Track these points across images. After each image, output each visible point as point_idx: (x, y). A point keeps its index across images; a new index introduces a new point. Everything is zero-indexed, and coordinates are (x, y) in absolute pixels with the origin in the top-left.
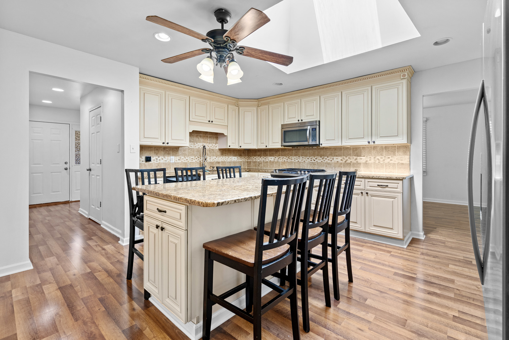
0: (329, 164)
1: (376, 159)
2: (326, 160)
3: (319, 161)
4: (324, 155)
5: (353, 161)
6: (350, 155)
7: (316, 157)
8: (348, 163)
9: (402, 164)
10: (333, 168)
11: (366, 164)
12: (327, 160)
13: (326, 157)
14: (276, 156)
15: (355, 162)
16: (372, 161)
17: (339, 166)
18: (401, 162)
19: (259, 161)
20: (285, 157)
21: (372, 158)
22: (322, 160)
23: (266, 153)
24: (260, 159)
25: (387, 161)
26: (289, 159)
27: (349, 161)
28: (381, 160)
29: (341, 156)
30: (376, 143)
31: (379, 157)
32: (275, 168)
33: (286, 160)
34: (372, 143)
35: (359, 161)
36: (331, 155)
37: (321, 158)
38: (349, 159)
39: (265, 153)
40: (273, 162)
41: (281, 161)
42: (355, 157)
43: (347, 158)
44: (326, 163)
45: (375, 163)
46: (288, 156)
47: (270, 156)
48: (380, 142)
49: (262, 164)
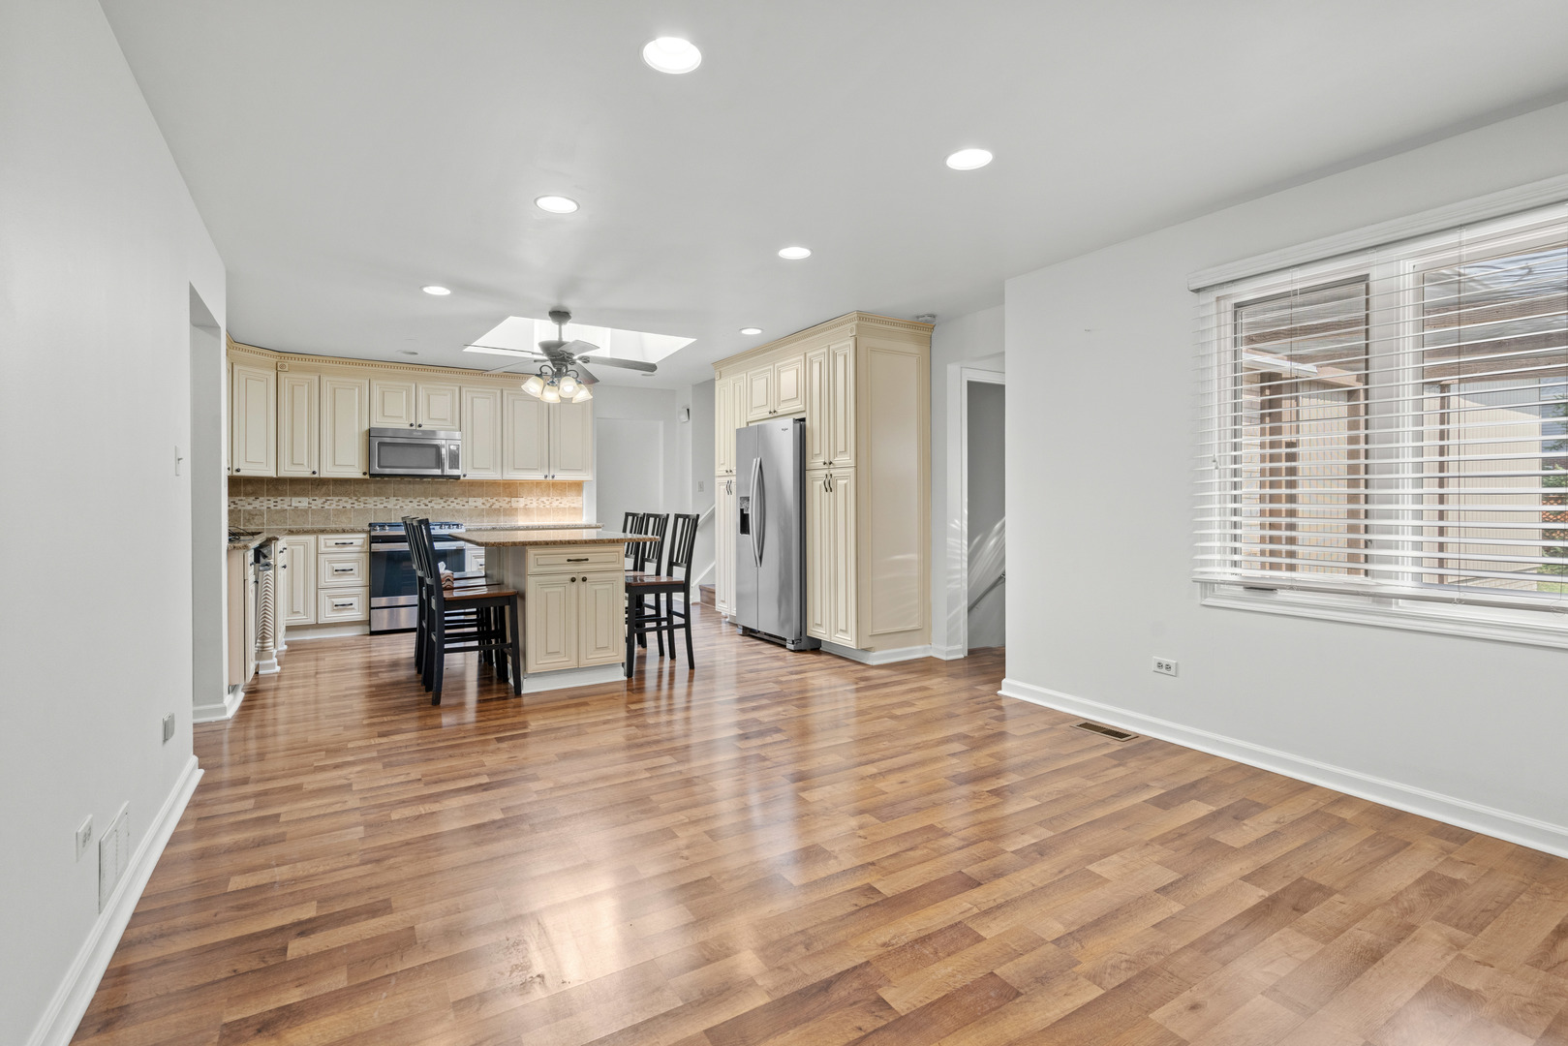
0: (458, 511)
1: (539, 502)
2: (453, 505)
3: (436, 507)
4: (447, 496)
5: (505, 505)
6: (499, 495)
7: (429, 500)
8: (495, 509)
9: (574, 508)
10: (468, 519)
11: (527, 510)
12: (456, 504)
13: (452, 499)
14: (316, 495)
15: (507, 506)
16: (535, 505)
17: (479, 515)
18: (573, 505)
19: (250, 507)
20: (344, 499)
21: (534, 500)
22: (445, 505)
23: (280, 488)
24: (257, 504)
25: (555, 504)
26: (357, 503)
27: (497, 505)
28: (548, 503)
29: (482, 496)
30: (556, 478)
31: (544, 499)
32: (312, 524)
33: (349, 506)
34: (550, 478)
35: (514, 505)
36: (463, 494)
37: (441, 501)
38: (497, 503)
39: (277, 489)
40: (306, 511)
41: (334, 506)
42: (507, 499)
43: (494, 500)
44: (452, 510)
45: (538, 508)
46: (356, 496)
47: (296, 494)
48: (561, 477)
49: (262, 515)
